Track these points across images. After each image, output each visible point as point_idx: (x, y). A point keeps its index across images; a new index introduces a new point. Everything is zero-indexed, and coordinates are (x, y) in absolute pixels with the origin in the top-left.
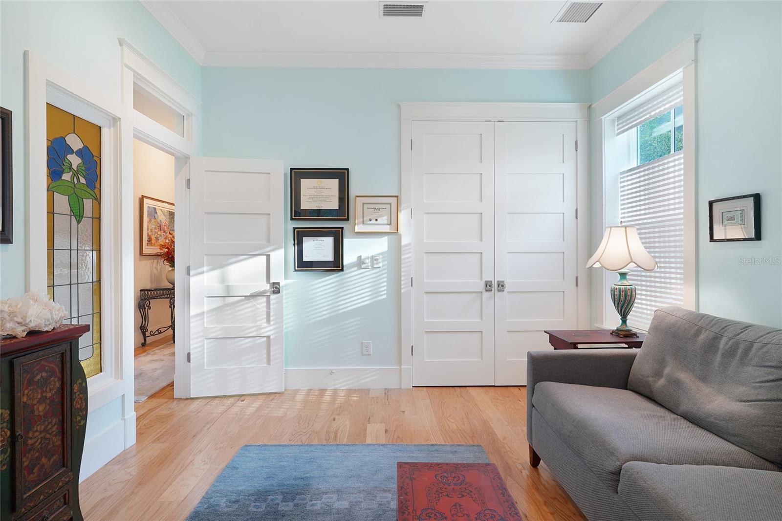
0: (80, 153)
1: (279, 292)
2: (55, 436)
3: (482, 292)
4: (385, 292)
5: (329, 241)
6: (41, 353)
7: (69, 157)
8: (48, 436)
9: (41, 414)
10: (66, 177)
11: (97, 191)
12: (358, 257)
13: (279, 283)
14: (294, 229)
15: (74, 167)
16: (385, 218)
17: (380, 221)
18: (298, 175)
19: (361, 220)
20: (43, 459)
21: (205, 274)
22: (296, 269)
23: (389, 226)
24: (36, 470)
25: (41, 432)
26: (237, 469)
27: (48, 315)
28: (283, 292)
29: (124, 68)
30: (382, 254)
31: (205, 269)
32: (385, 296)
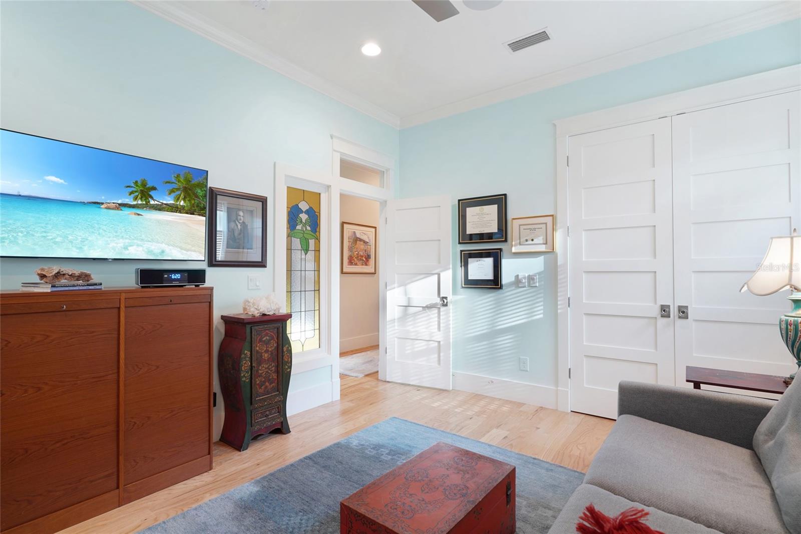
0: (307, 212)
1: (446, 305)
2: (274, 373)
3: (656, 318)
4: (542, 311)
5: (489, 261)
6: (266, 326)
7: (301, 215)
8: (269, 371)
9: (266, 359)
10: (299, 227)
11: (317, 233)
12: (516, 276)
13: (447, 297)
14: (461, 251)
15: (304, 221)
16: (541, 238)
17: (535, 241)
18: (464, 205)
19: (518, 241)
20: (267, 383)
21: (396, 289)
22: (463, 286)
23: (544, 246)
24: (263, 387)
25: (266, 368)
26: (378, 428)
27: (269, 306)
28: (450, 306)
29: (334, 152)
30: (539, 274)
31: (396, 285)
32: (541, 316)
